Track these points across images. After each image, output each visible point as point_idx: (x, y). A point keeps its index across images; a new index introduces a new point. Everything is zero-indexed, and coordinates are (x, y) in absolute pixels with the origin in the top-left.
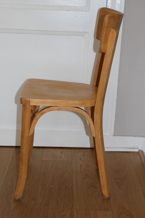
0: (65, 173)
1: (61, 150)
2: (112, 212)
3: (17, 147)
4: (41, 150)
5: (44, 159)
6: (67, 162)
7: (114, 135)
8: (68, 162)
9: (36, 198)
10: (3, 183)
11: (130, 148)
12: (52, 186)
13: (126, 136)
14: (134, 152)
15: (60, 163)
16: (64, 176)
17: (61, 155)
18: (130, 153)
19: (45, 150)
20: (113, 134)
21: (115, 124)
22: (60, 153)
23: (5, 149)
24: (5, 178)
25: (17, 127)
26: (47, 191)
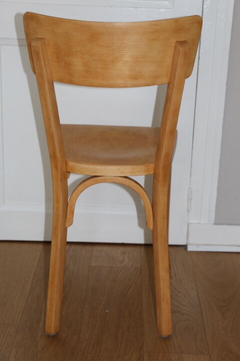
0: (129, 290)
1: (122, 249)
2: (209, 357)
3: (47, 243)
4: (88, 248)
5: (93, 264)
7: (216, 224)
8: (135, 270)
9: (80, 331)
10: (24, 305)
12: (107, 311)
13: (236, 225)
15: (120, 271)
16: (127, 293)
17: (123, 258)
19: (95, 248)
20: (213, 222)
21: (217, 203)
22: (121, 254)
23: (26, 245)
24: (27, 296)
25: (47, 208)
26: (99, 319)
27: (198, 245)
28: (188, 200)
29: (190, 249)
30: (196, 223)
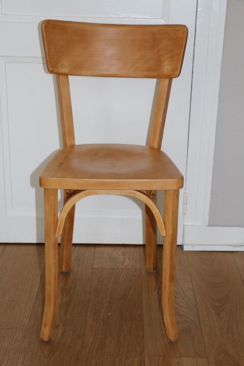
0: (129, 291)
1: (123, 250)
2: (206, 360)
3: (40, 245)
5: (96, 266)
6: (134, 270)
7: (209, 225)
8: (135, 272)
9: (84, 335)
10: (31, 309)
11: (234, 246)
12: (109, 314)
13: (228, 226)
14: (241, 252)
15: (122, 273)
16: (128, 295)
17: (124, 258)
18: (235, 253)
20: (207, 224)
22: (122, 255)
24: (34, 300)
26: (102, 323)
27: (194, 245)
28: (184, 204)
29: (186, 248)
30: (191, 225)
